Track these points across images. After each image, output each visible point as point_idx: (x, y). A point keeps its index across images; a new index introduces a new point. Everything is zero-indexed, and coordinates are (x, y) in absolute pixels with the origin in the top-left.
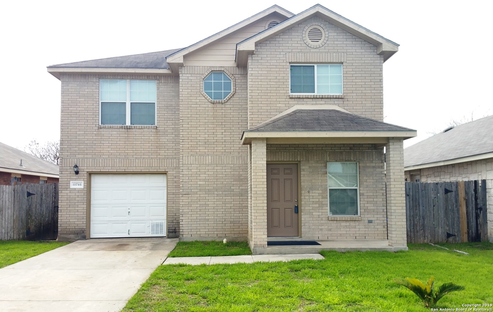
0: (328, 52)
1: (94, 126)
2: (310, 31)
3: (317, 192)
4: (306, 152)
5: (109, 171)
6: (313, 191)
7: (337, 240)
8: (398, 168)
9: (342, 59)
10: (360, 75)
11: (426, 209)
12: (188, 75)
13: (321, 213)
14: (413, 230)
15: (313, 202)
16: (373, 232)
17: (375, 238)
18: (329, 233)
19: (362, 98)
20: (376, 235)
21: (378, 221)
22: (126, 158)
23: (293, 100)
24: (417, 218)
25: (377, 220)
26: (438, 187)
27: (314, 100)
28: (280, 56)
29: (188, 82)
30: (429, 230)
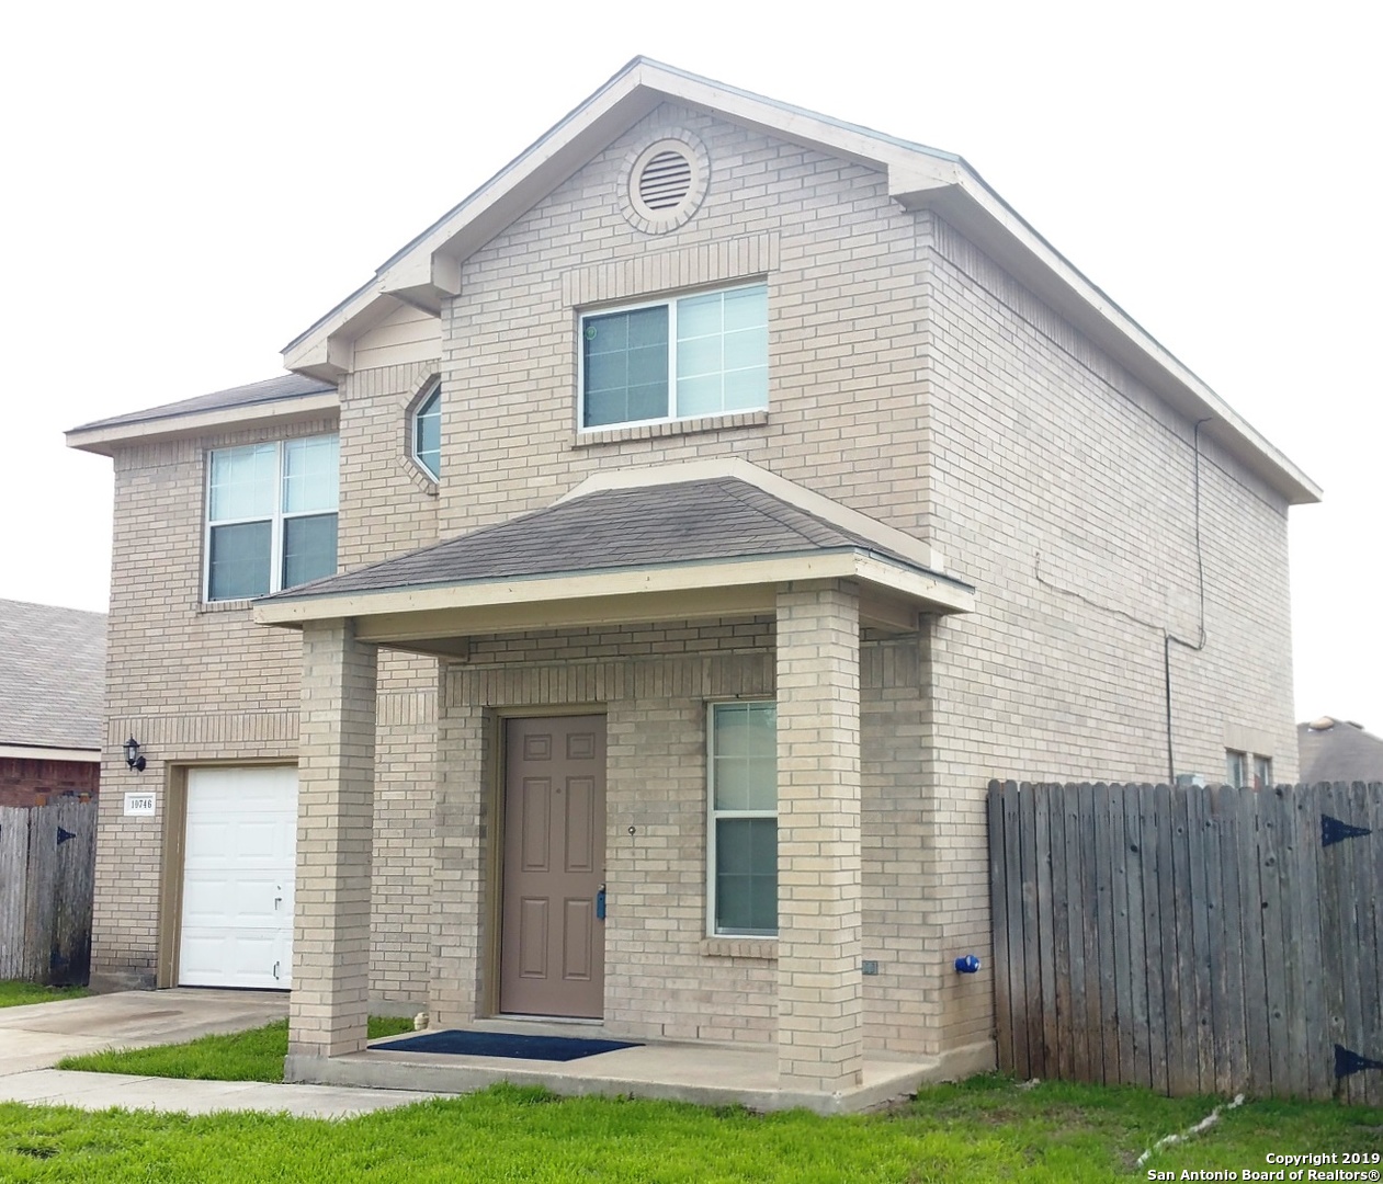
0: (707, 243)
1: (187, 606)
2: (649, 168)
3: (661, 830)
4: (624, 663)
5: (219, 756)
6: (650, 828)
7: (732, 1044)
8: (807, 722)
9: (764, 257)
10: (833, 316)
11: (1224, 918)
12: (363, 403)
13: (673, 925)
14: (1161, 1021)
15: (647, 872)
16: (880, 1019)
17: (885, 1044)
18: (703, 1011)
19: (840, 416)
20: (893, 1031)
21: (901, 970)
22: (260, 711)
23: (584, 454)
24: (1181, 964)
25: (898, 962)
26: (1283, 806)
27: (656, 445)
28: (541, 288)
29: (363, 427)
30: (1240, 1027)
